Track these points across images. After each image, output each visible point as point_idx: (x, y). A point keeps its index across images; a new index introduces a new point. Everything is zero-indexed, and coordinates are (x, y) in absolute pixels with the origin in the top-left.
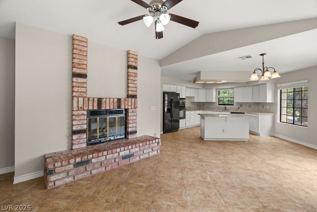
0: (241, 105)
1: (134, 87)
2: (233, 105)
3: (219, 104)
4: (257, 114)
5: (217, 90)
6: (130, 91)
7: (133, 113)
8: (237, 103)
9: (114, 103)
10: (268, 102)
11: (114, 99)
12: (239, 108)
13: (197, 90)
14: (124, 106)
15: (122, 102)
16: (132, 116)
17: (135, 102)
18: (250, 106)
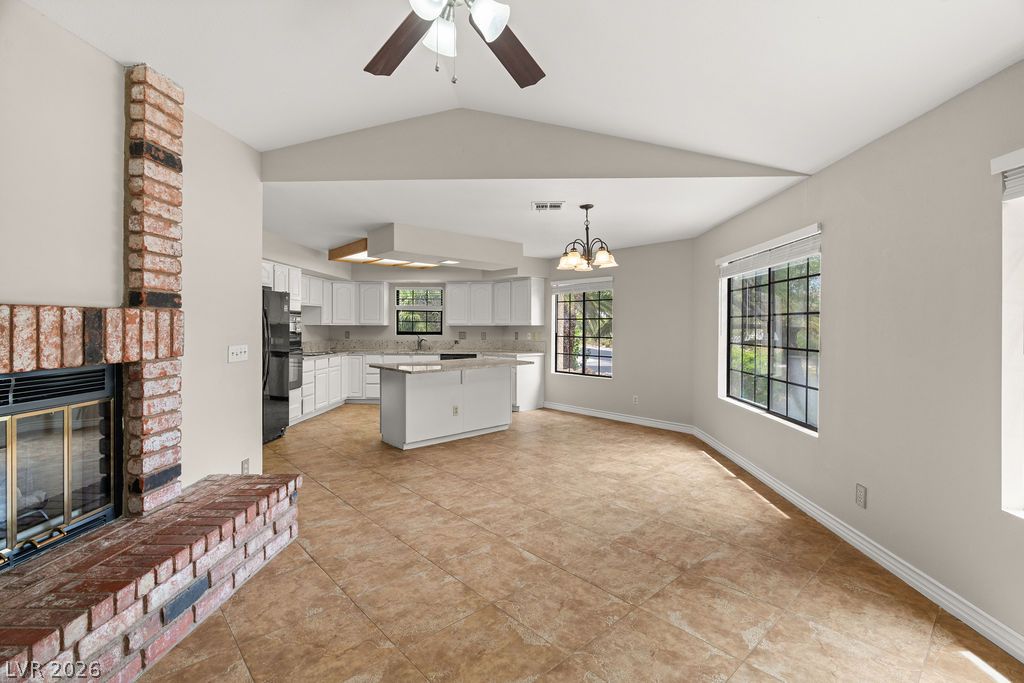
0: (462, 332)
1: (169, 256)
2: (440, 333)
3: (399, 333)
4: (512, 356)
5: (392, 286)
6: (149, 271)
7: (164, 381)
8: (453, 328)
9: (62, 335)
10: (533, 324)
11: (62, 309)
12: (456, 342)
13: (328, 284)
14: (118, 346)
15: (110, 330)
16: (161, 396)
17: (172, 329)
18: (484, 335)
